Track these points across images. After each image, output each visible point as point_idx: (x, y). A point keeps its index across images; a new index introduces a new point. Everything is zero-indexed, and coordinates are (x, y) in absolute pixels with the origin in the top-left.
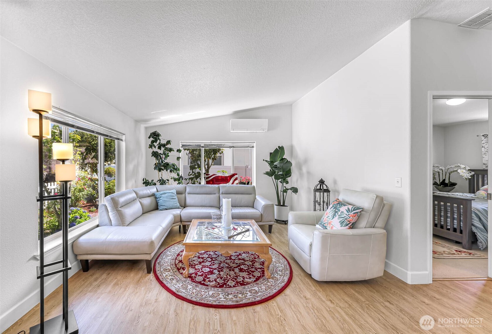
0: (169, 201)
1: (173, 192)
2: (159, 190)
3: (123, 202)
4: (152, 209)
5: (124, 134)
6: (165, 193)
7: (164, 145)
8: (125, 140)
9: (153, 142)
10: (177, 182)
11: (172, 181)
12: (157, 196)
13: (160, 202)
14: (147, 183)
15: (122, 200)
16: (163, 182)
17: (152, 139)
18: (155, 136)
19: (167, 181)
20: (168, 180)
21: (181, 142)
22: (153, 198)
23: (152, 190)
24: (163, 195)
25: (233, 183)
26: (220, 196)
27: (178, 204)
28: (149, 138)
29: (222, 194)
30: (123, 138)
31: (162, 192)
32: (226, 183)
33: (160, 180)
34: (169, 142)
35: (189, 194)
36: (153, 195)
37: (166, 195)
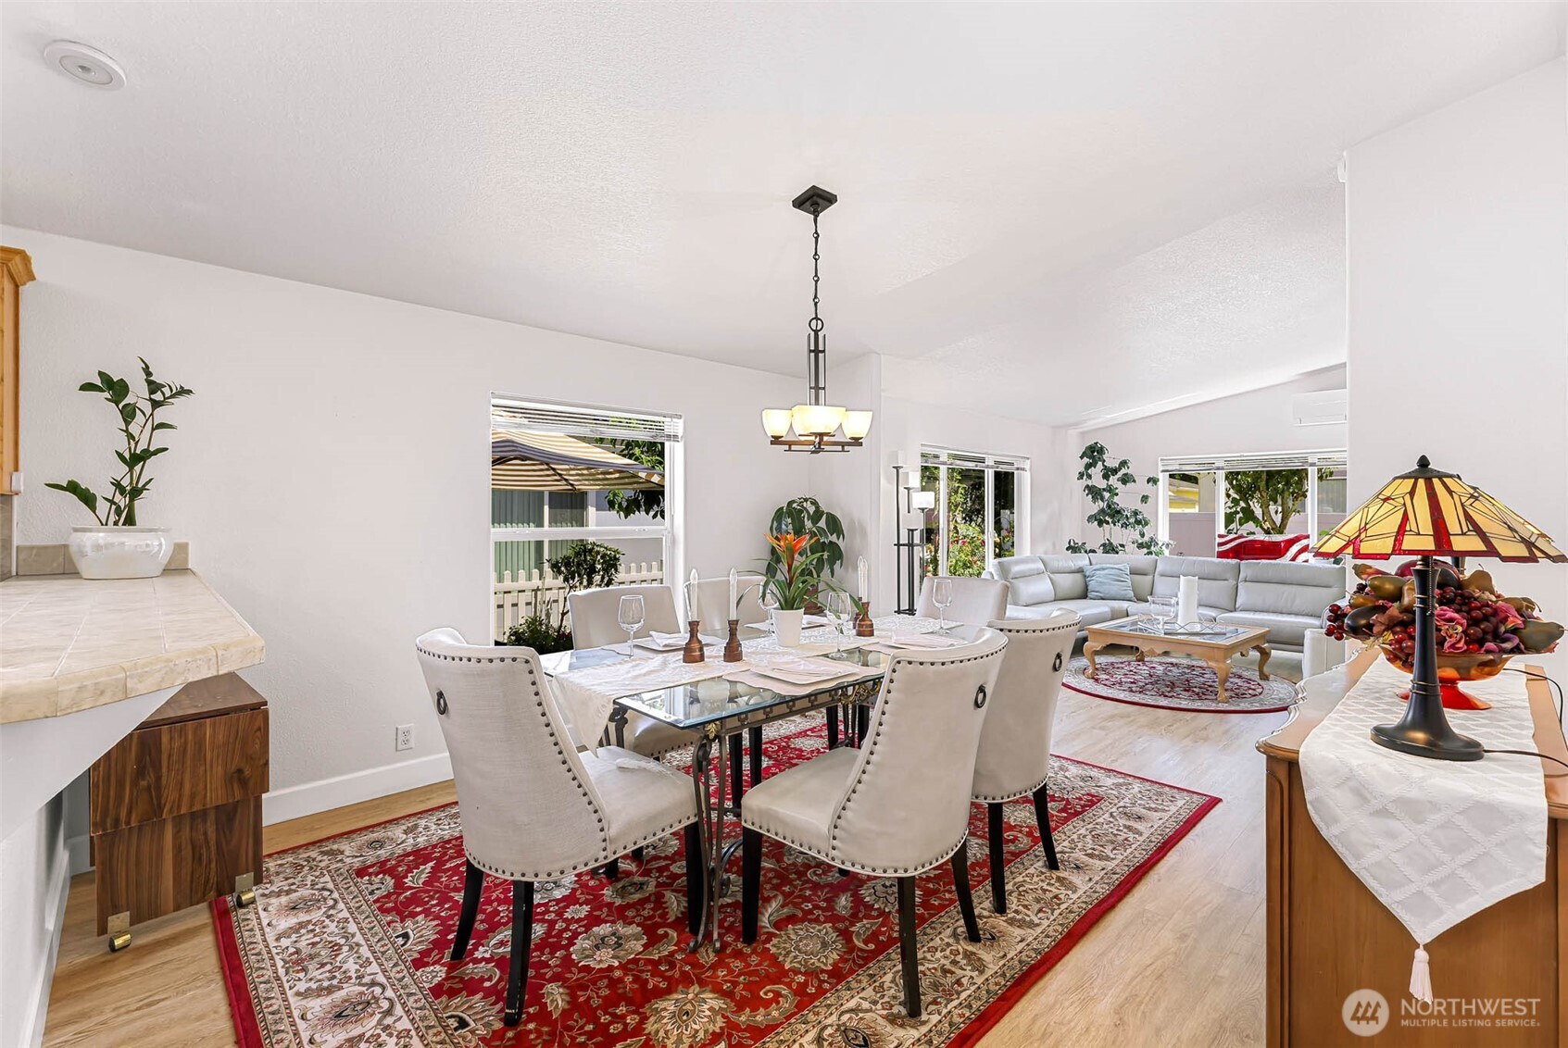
0: (1110, 584)
1: (1123, 568)
2: (1093, 562)
3: (1018, 572)
4: (1076, 595)
5: (1028, 458)
6: (1104, 569)
7: (1115, 471)
8: (1030, 470)
9: (1088, 466)
10: (1145, 550)
11: (1130, 547)
12: (1087, 574)
13: (1092, 585)
14: (1073, 548)
15: (1016, 569)
16: (1109, 548)
17: (1086, 460)
18: (1094, 453)
19: (1120, 548)
20: (1122, 546)
21: (1162, 460)
22: (1078, 576)
23: (1081, 560)
24: (1098, 572)
25: (1294, 559)
26: (1241, 586)
27: (1132, 593)
28: (1082, 457)
29: (1246, 581)
30: (1027, 465)
31: (1097, 567)
32: (1275, 559)
33: (1104, 545)
34: (1124, 463)
35: (1162, 575)
36: (1080, 571)
37: (1106, 572)
